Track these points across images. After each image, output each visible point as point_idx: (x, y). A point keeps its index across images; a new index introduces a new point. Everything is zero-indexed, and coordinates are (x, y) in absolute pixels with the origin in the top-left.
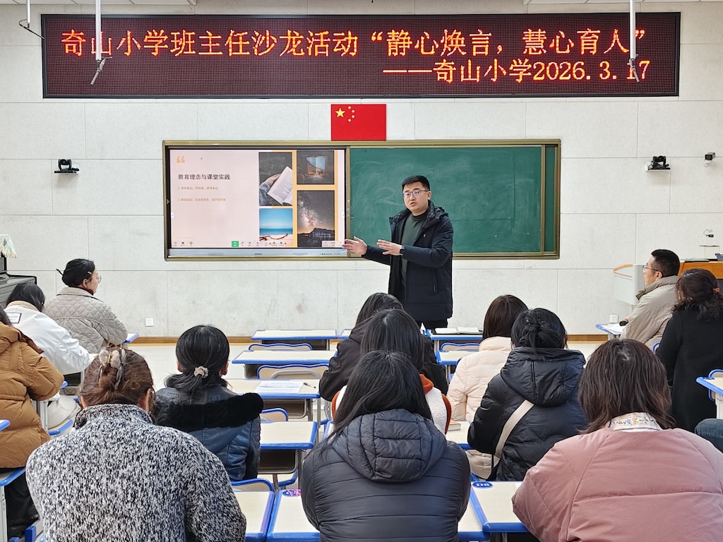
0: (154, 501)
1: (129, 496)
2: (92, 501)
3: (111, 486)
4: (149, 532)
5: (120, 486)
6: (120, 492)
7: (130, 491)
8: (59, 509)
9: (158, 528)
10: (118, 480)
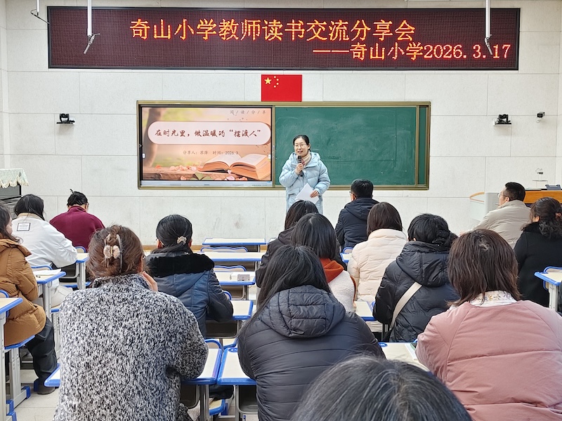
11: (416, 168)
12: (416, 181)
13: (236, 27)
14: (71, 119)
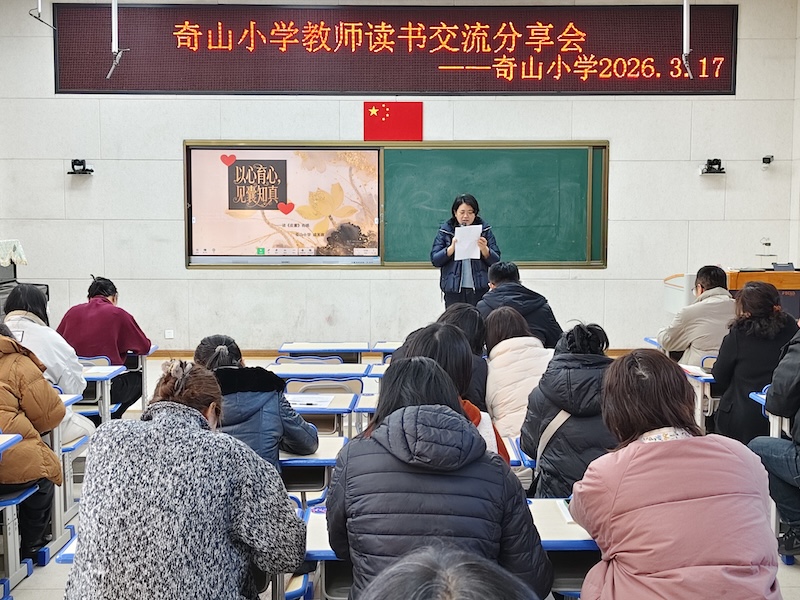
0: (201, 501)
1: (178, 492)
2: (141, 490)
3: (163, 480)
4: (191, 529)
5: (171, 482)
6: (170, 487)
7: (180, 488)
8: (108, 492)
9: (200, 527)
10: (170, 476)
11: (588, 238)
12: (588, 257)
13: (327, 34)
14: (88, 167)
